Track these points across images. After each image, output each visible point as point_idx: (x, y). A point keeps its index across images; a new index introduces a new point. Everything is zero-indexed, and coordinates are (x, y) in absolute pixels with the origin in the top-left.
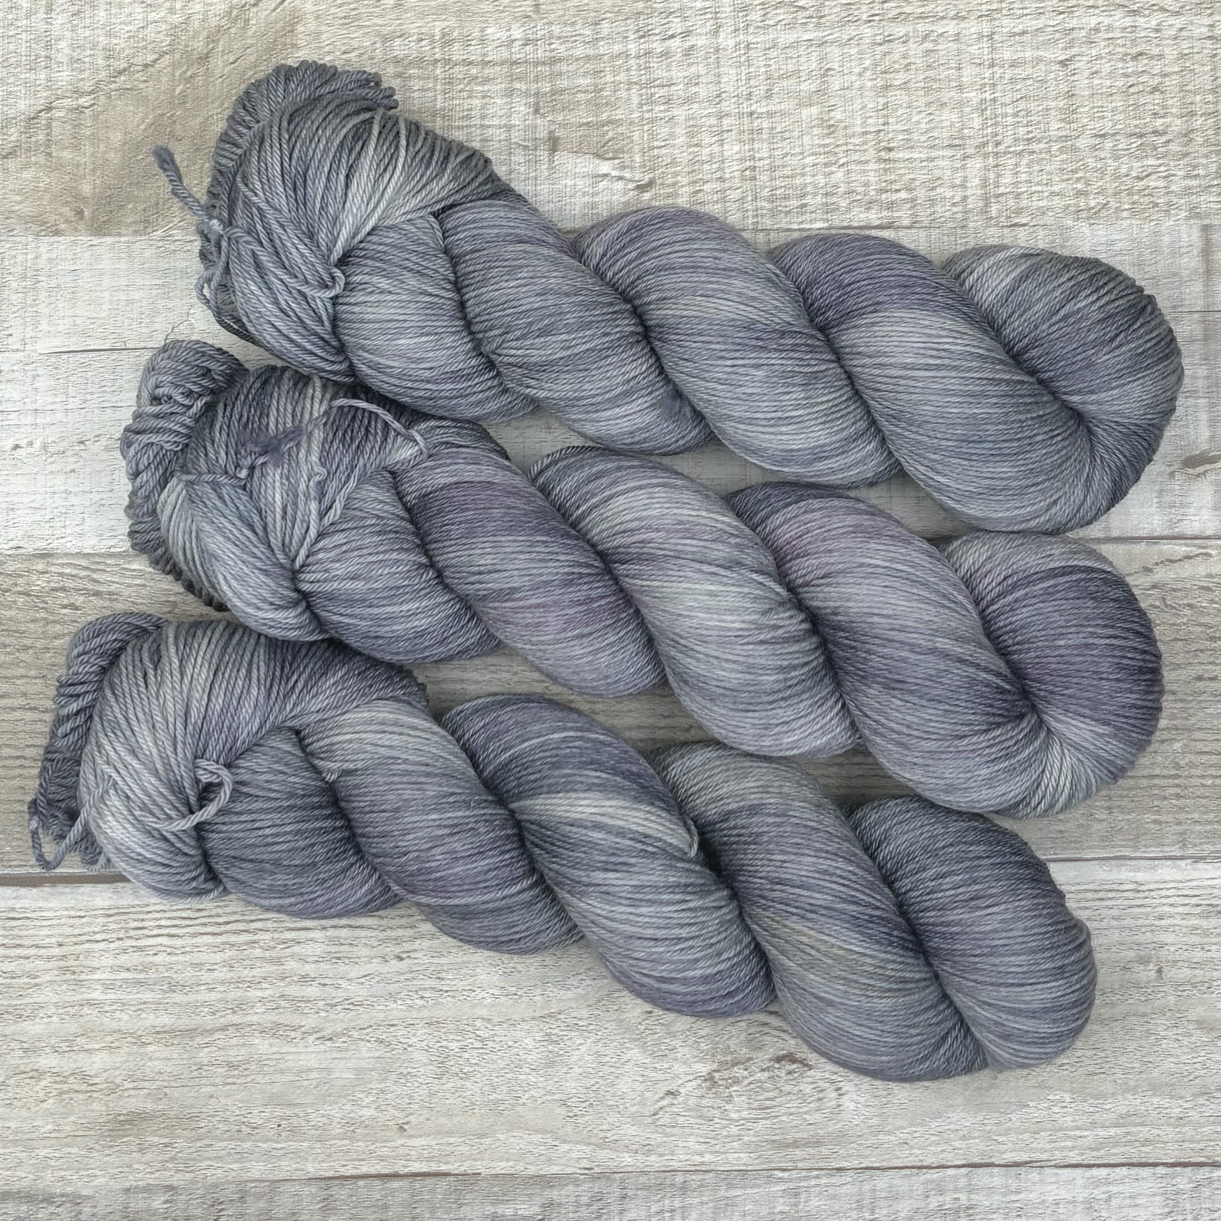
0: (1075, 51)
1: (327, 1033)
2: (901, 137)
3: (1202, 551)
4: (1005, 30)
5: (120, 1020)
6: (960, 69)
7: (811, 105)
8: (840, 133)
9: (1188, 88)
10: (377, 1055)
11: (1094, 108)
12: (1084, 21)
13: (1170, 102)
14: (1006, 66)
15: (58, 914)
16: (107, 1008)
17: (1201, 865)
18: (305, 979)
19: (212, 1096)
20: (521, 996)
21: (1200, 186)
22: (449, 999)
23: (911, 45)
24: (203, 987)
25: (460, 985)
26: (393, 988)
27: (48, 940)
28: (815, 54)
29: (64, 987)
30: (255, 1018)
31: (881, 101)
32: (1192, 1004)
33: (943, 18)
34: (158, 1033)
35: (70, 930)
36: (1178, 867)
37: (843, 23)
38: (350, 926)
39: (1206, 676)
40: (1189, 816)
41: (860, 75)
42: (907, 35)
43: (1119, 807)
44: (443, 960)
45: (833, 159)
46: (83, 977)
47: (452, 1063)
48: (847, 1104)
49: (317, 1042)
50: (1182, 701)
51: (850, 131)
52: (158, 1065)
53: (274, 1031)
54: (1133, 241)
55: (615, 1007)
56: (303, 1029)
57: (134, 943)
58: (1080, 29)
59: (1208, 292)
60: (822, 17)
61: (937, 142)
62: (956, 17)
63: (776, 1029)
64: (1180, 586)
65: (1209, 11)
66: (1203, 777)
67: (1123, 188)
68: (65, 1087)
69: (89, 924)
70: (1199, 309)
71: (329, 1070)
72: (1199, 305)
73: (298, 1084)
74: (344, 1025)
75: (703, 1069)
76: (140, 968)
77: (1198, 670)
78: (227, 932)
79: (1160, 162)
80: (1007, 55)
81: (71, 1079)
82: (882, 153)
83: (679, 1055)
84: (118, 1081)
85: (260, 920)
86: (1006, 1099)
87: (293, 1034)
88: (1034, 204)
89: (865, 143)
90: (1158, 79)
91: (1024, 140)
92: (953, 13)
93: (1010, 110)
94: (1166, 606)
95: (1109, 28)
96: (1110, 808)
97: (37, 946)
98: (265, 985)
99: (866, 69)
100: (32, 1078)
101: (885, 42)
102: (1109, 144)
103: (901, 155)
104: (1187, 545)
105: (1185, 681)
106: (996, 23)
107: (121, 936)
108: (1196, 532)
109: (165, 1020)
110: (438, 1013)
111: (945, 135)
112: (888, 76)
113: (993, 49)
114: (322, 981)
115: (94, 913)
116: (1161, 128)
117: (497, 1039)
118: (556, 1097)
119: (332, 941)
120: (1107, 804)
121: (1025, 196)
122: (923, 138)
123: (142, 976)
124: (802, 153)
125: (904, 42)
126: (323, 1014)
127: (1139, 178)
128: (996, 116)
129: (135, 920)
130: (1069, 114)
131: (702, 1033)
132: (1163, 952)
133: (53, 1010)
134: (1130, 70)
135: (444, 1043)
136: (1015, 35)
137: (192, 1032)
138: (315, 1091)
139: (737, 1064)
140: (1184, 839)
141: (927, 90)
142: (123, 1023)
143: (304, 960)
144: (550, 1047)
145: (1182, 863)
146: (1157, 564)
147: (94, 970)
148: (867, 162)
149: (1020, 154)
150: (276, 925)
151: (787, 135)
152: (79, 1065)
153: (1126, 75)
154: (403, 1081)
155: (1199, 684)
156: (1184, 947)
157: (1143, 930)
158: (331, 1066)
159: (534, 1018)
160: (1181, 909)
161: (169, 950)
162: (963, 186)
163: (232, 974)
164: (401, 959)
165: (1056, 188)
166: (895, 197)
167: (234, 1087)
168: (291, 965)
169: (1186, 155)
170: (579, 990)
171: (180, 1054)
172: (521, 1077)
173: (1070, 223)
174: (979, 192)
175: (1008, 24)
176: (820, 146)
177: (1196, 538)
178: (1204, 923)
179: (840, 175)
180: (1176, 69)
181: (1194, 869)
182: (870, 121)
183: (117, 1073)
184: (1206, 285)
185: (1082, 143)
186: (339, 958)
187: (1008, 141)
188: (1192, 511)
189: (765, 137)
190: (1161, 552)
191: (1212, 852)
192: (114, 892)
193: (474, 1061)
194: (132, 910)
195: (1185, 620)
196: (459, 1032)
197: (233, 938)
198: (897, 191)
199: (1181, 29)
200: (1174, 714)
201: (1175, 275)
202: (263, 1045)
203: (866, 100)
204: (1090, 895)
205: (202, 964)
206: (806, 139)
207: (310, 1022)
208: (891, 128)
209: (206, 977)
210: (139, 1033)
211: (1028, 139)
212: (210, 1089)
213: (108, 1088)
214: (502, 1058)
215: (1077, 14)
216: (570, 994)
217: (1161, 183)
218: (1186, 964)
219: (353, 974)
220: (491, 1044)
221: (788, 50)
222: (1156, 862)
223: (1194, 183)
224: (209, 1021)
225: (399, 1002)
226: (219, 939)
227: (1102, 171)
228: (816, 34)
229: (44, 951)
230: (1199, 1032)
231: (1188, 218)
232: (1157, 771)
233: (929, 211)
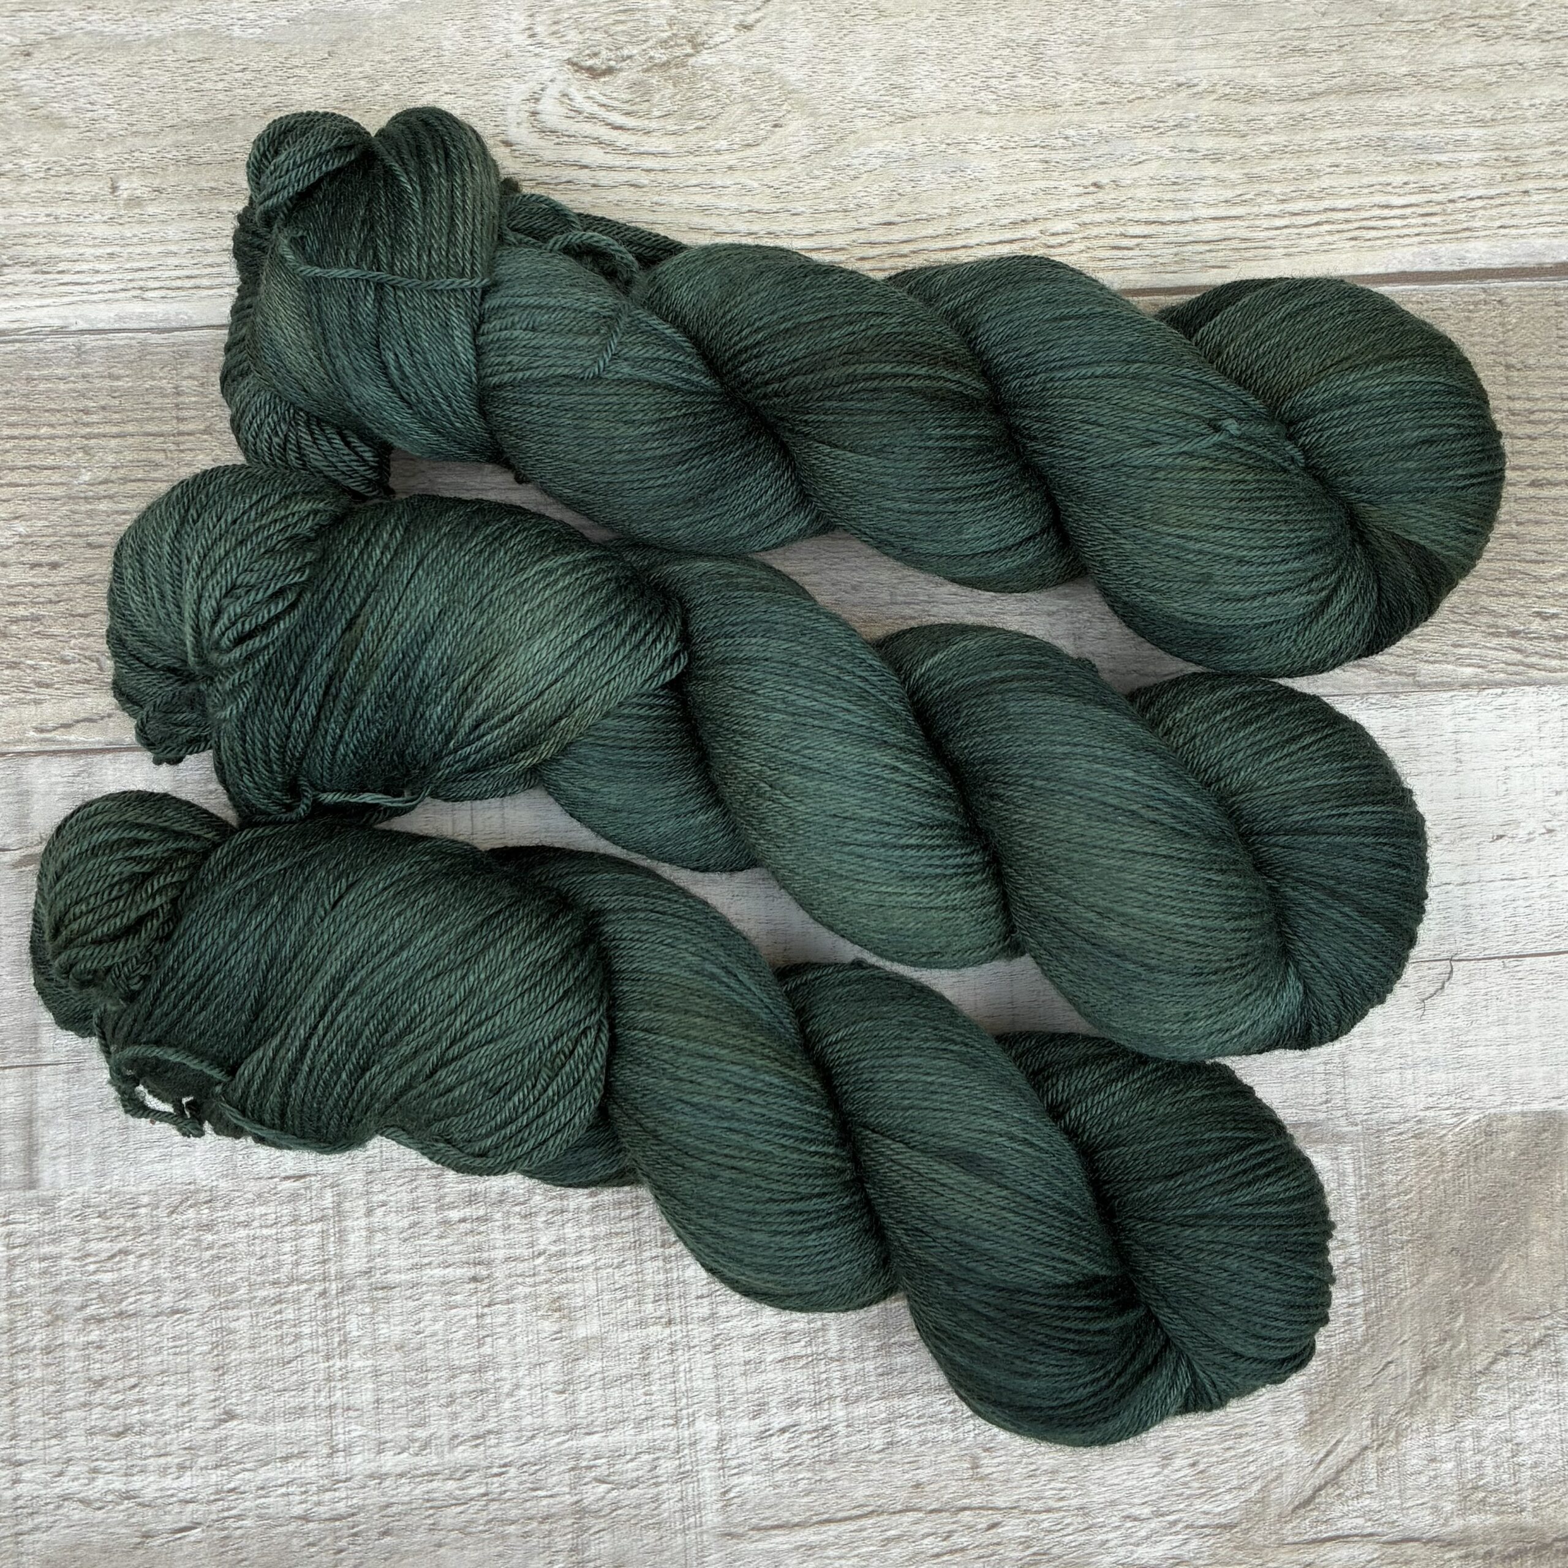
0: (214, 1434)
1: (1184, 93)
2: (458, 1297)
3: (48, 735)
4: (313, 1461)
5: (1445, 103)
6: (377, 1401)
7: (586, 1339)
8: (544, 1301)
9: (52, 1388)
10: (1120, 67)
11: (188, 1352)
12: (200, 1480)
13: (78, 1365)
14: (311, 1408)
15: (1532, 231)
16: (1462, 117)
17: (57, 323)
18: (1216, 158)
19: (1324, 14)
20: (942, 143)
21: (38, 1245)
22: (1033, 137)
23: (446, 1434)
24: (1343, 144)
25: (1019, 154)
26: (1104, 149)
27: (1542, 197)
28: (582, 1414)
29: (1517, 141)
30: (1275, 108)
31: (487, 1350)
32: (72, 148)
33: (401, 1475)
34: (1396, 89)
35: (1515, 212)
36: (87, 320)
37: (543, 1461)
38: (1162, 223)
39: (45, 569)
40: (72, 385)
41: (517, 1386)
42: (452, 1448)
43: (165, 396)
44: (1043, 184)
45: (554, 1263)
46: (1494, 154)
47: (1025, 59)
48: (521, 19)
49: (1196, 81)
50: (80, 536)
51: (531, 1303)
52: (1392, 51)
53: (1252, 94)
54: (136, 1161)
55: (820, 131)
56: (1215, 96)
57: (1434, 197)
58: (206, 1468)
59: (30, 1094)
60: (573, 1469)
61: (408, 1293)
62: (382, 1477)
63: (614, 109)
64: (79, 688)
65: (20, 1503)
66: (53, 437)
67: (149, 1237)
68: (1506, 22)
69: (1492, 219)
70: (44, 1069)
71: (1179, 47)
72: (43, 1075)
73: (1217, 31)
74: (1163, 102)
75: (706, 58)
76: (1424, 167)
77: (56, 577)
78: (1319, 212)
79: (94, 1278)
80: (310, 1425)
81: (1500, 31)
82: (485, 1273)
83: (738, 74)
84: (1441, 31)
85: (1277, 228)
86: (317, 28)
87: (1228, 90)
88: (272, 1209)
89: (510, 1287)
90: (97, 1398)
91: (287, 1301)
92: (387, 1483)
93: (307, 1343)
94: (98, 660)
95: (164, 1471)
96: (178, 394)
97: (1555, 190)
98: (1265, 148)
99: (510, 1394)
100: (1549, 32)
101: (483, 1436)
102: (167, 1300)
103: (459, 1272)
104: (69, 742)
105: (74, 561)
106: (325, 1471)
107: (1451, 205)
108: (55, 760)
109: (1389, 104)
110: (1047, 119)
111: (397, 1304)
112: (479, 1385)
113: (330, 1432)
114: (1195, 155)
115: (1488, 232)
116: (92, 1327)
117: (969, 89)
118: (891, 21)
119: (1184, 205)
120: (181, 399)
121: (286, 1219)
122: (427, 1297)
123: (1421, 157)
124: (597, 1269)
125: (456, 1436)
126: (1192, 115)
127: (125, 1252)
128: (325, 1334)
129: (1435, 224)
130: (223, 1341)
131: (709, 102)
132: (109, 212)
133: (1529, 114)
134: (135, 1410)
135: (1036, 83)
136: (300, 1455)
137: (1355, 90)
138: (1196, 22)
139: (664, 64)
140: (79, 356)
141: (423, 1368)
142: (1441, 99)
143: (1219, 181)
144: (901, 81)
145: (82, 325)
146: (109, 716)
147: (1482, 163)
148: (507, 1260)
149: (293, 1280)
150: (1257, 223)
151: (619, 1295)
152: (1492, 48)
153: (141, 1402)
154: (1085, 36)
155: (55, 558)
156: (81, 219)
157: (135, 240)
158: (1177, 53)
159: (924, 116)
160: (85, 267)
161: (1389, 189)
162: (371, 1231)
163: (1307, 161)
164: (1095, 185)
165: (242, 1232)
166: (467, 1212)
167: (1296, 25)
168: (1234, 175)
169: (56, 1290)
170: (869, 151)
171: (1367, 64)
172: (936, 43)
173: (223, 1184)
174: (349, 1223)
175: (309, 1470)
176: (573, 1281)
177: (55, 753)
178: (55, 250)
179: (544, 1240)
180: (68, 1414)
181: (66, 317)
182: (502, 1319)
183: (1443, 40)
184: (33, 1103)
185: (205, 1300)
186: (1174, 184)
187: (308, 1299)
188: (60, 789)
189: (650, 1291)
190: (104, 731)
191: (42, 340)
192: (1465, 258)
193: (998, 62)
194: (1439, 237)
195: (73, 641)
196: (1016, 97)
197: (1310, 205)
198: (463, 1220)
199: (61, 1474)
200: (90, 517)
201: (77, 1116)
202: (1264, 76)
203: (509, 1349)
204: (205, 282)
205: (1347, 173)
206: (591, 1288)
207: (1206, 106)
208: (473, 1311)
209: (1340, 158)
210: (1419, 88)
211: (280, 1302)
212: (1326, 22)
213: (1453, 21)
214: (963, 66)
215: (210, 1490)
216: (880, 146)
217: (93, 1246)
218: (79, 197)
219: (1155, 164)
220: (977, 83)
221: (619, 1418)
222: (117, 326)
223: (46, 1250)
224: (1333, 104)
225: (1095, 131)
226: (1326, 204)
227: (176, 1260)
228: (582, 1443)
229: (1546, 185)
230: (64, 114)
231: (57, 1198)
232: (113, 443)
233: (419, 1193)
